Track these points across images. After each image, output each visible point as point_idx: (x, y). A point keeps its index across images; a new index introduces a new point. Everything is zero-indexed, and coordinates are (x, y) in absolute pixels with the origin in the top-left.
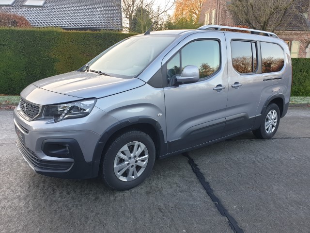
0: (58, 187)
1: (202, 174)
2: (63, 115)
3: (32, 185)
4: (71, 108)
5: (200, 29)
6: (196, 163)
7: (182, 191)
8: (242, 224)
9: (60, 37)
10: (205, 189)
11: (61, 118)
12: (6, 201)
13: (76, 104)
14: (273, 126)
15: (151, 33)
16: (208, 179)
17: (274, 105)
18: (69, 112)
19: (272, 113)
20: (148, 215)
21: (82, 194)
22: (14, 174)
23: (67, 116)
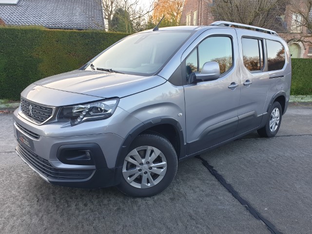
0: (71, 198)
1: (221, 176)
2: (81, 117)
3: (40, 198)
4: (91, 109)
5: (213, 25)
6: (211, 164)
7: (207, 195)
8: (279, 227)
9: (44, 35)
10: (230, 192)
11: (79, 120)
12: (15, 218)
13: (96, 105)
14: (276, 124)
15: (160, 29)
16: (229, 181)
17: (277, 103)
18: (88, 114)
19: (276, 111)
20: (180, 224)
21: (100, 205)
22: (16, 187)
23: (85, 118)
